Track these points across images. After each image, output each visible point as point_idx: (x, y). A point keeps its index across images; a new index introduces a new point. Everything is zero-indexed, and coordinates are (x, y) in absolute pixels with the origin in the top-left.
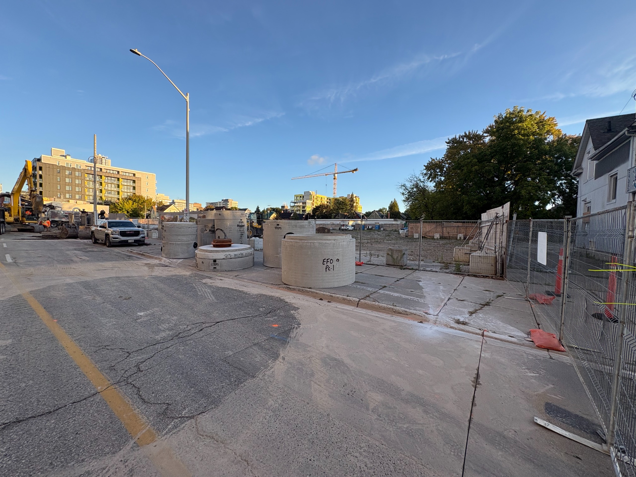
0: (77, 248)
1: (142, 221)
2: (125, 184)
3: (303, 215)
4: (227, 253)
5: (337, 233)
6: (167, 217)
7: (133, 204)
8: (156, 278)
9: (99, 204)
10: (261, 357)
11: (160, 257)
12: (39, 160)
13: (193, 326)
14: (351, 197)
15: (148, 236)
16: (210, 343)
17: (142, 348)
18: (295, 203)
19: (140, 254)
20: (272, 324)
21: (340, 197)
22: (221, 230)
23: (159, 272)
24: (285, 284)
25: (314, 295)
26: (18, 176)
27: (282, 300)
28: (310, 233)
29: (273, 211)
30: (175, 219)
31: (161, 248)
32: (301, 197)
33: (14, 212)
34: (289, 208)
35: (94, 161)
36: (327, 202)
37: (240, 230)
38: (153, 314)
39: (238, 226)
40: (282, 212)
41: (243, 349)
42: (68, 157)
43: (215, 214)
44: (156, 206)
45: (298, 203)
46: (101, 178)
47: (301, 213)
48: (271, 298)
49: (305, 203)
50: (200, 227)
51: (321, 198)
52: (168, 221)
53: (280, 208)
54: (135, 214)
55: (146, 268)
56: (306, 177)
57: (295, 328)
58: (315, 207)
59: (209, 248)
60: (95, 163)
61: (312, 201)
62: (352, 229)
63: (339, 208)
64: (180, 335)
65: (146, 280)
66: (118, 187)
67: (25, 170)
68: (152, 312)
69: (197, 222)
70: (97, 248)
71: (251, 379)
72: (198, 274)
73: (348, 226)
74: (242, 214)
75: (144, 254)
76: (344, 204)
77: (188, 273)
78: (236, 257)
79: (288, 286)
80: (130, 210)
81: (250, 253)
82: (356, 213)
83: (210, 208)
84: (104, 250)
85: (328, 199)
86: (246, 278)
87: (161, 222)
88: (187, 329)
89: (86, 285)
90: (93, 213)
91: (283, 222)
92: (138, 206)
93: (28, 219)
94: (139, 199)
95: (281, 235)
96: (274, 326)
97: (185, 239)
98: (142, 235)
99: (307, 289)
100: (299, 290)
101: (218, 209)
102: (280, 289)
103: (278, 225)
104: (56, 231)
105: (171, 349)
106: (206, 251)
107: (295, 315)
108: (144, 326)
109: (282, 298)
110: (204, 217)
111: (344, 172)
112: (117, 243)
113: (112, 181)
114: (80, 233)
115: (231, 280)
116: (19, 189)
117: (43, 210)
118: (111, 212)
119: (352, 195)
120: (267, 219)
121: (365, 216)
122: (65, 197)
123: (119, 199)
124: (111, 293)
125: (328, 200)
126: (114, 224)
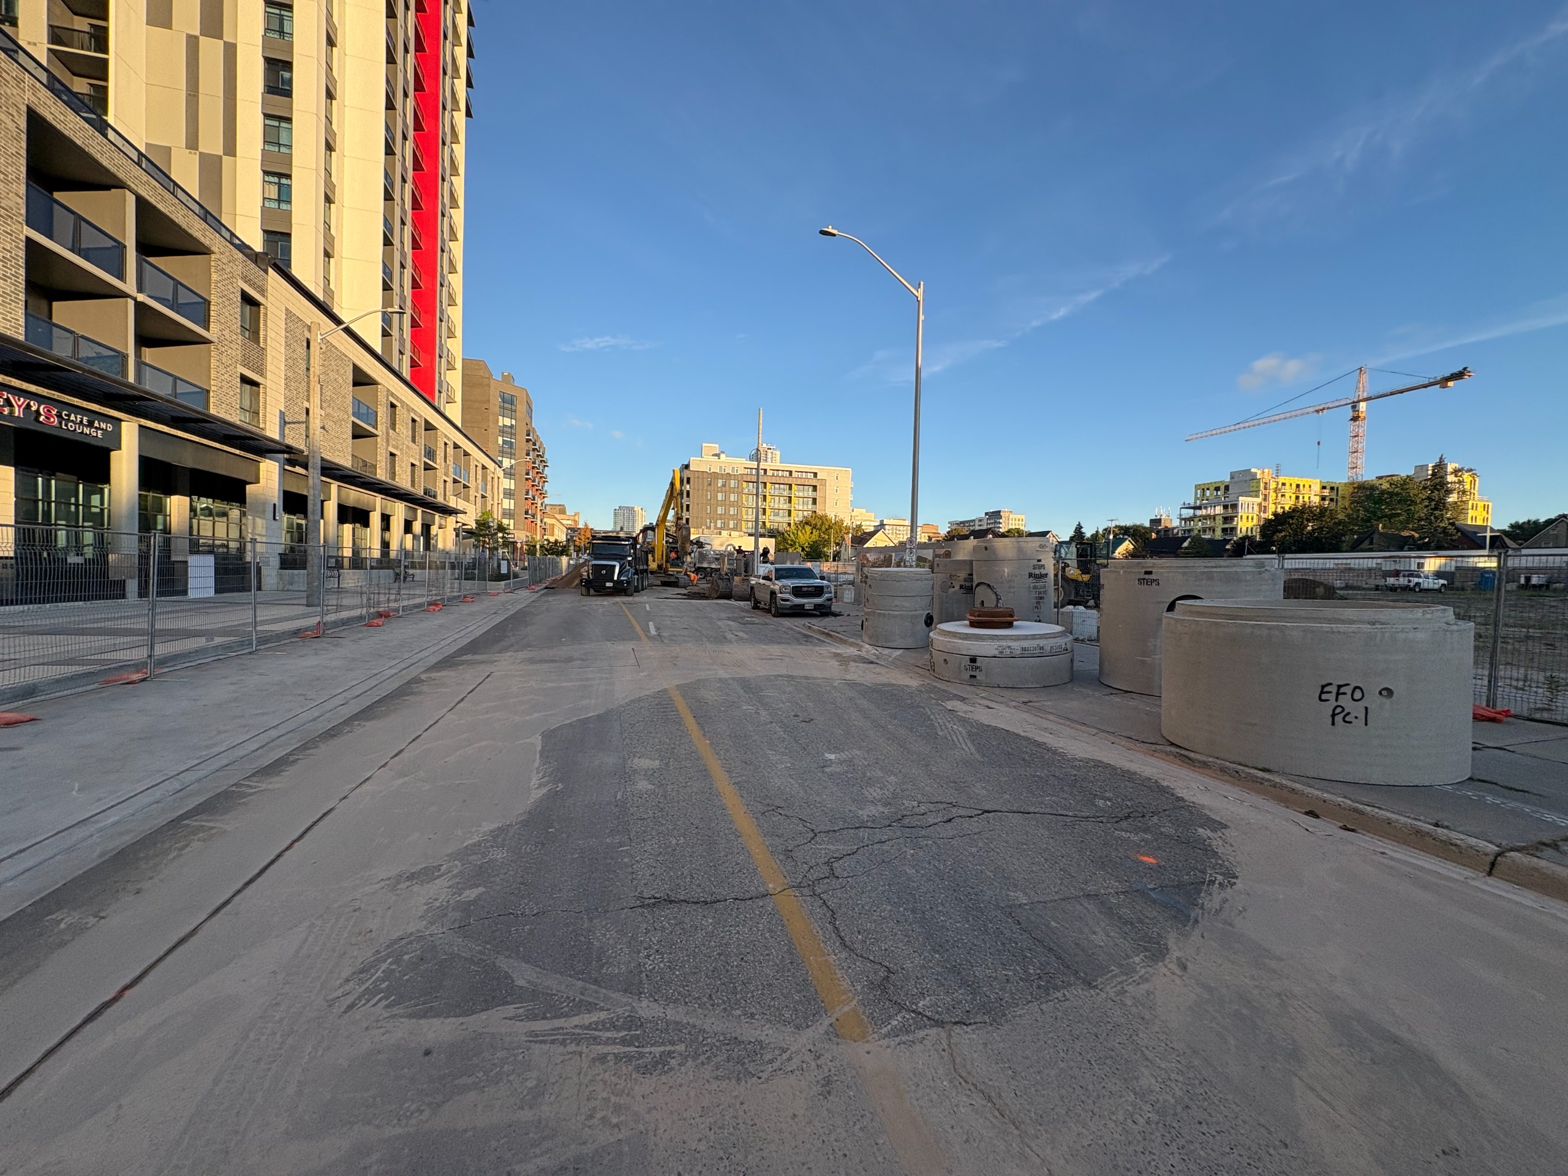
0: (730, 615)
1: (827, 567)
2: (801, 494)
3: (1227, 541)
4: (1004, 643)
5: (1370, 599)
6: (871, 557)
7: (812, 533)
8: (852, 685)
9: (763, 536)
10: (1108, 936)
11: (859, 642)
12: (687, 467)
13: (931, 807)
14: (1434, 474)
15: (836, 597)
16: (971, 859)
17: (836, 829)
18: (1195, 508)
19: (824, 633)
20: (1138, 852)
21: (1380, 478)
22: (989, 586)
23: (858, 673)
24: (1172, 744)
25: (1285, 797)
26: (664, 498)
27: (1164, 791)
28: (1261, 598)
29: (1124, 534)
30: (887, 562)
31: (860, 623)
32: (1217, 489)
33: (658, 553)
34: (1176, 523)
35: (757, 457)
36: (1323, 499)
37: (1035, 587)
38: (850, 761)
39: (1030, 575)
40: (1154, 536)
41: (1056, 898)
42: (723, 456)
43: (975, 548)
44: (850, 535)
45: (1206, 508)
46: (765, 488)
47: (1219, 535)
48: (1128, 776)
49: (1235, 506)
50: (939, 578)
51: (1298, 486)
52: (873, 566)
53: (1147, 524)
54: (815, 553)
55: (835, 663)
56: (1237, 426)
57: (1217, 885)
58: (1271, 517)
59: (960, 627)
60: (758, 461)
61: (1259, 500)
62: (1436, 587)
63: (1374, 516)
64: (906, 821)
65: (835, 687)
66: (790, 502)
67: (672, 484)
68: (850, 756)
69: (932, 567)
70: (759, 618)
71: (1082, 989)
72: (935, 687)
73: (1419, 577)
74: (1042, 546)
75: (831, 633)
76: (1399, 502)
77: (914, 683)
78: (1025, 654)
79: (1183, 752)
80: (807, 544)
81: (1063, 646)
82: (1458, 530)
83: (959, 535)
84: (768, 621)
85: (1324, 488)
86: (1051, 711)
87: (861, 567)
88: (917, 810)
89: (745, 684)
90: (752, 553)
91: (1162, 566)
92: (820, 536)
93: (672, 565)
94: (823, 523)
95: (1161, 602)
96: (1145, 859)
97: (907, 605)
98: (827, 595)
99: (1253, 771)
100: (1223, 770)
101: (980, 534)
102: (1156, 754)
103: (1150, 573)
104: (704, 586)
105: (889, 848)
106: (954, 635)
107: (1214, 843)
108: (838, 784)
109: (1165, 784)
110: (948, 555)
111: (1401, 392)
112: (787, 609)
113: (781, 491)
114: (735, 589)
115: (1013, 710)
116: (663, 519)
117: (690, 551)
118: (778, 550)
119: (1440, 466)
120: (1108, 557)
121: (1507, 540)
122: (716, 528)
123: (789, 524)
124: (782, 705)
125: (1326, 492)
126: (784, 573)
